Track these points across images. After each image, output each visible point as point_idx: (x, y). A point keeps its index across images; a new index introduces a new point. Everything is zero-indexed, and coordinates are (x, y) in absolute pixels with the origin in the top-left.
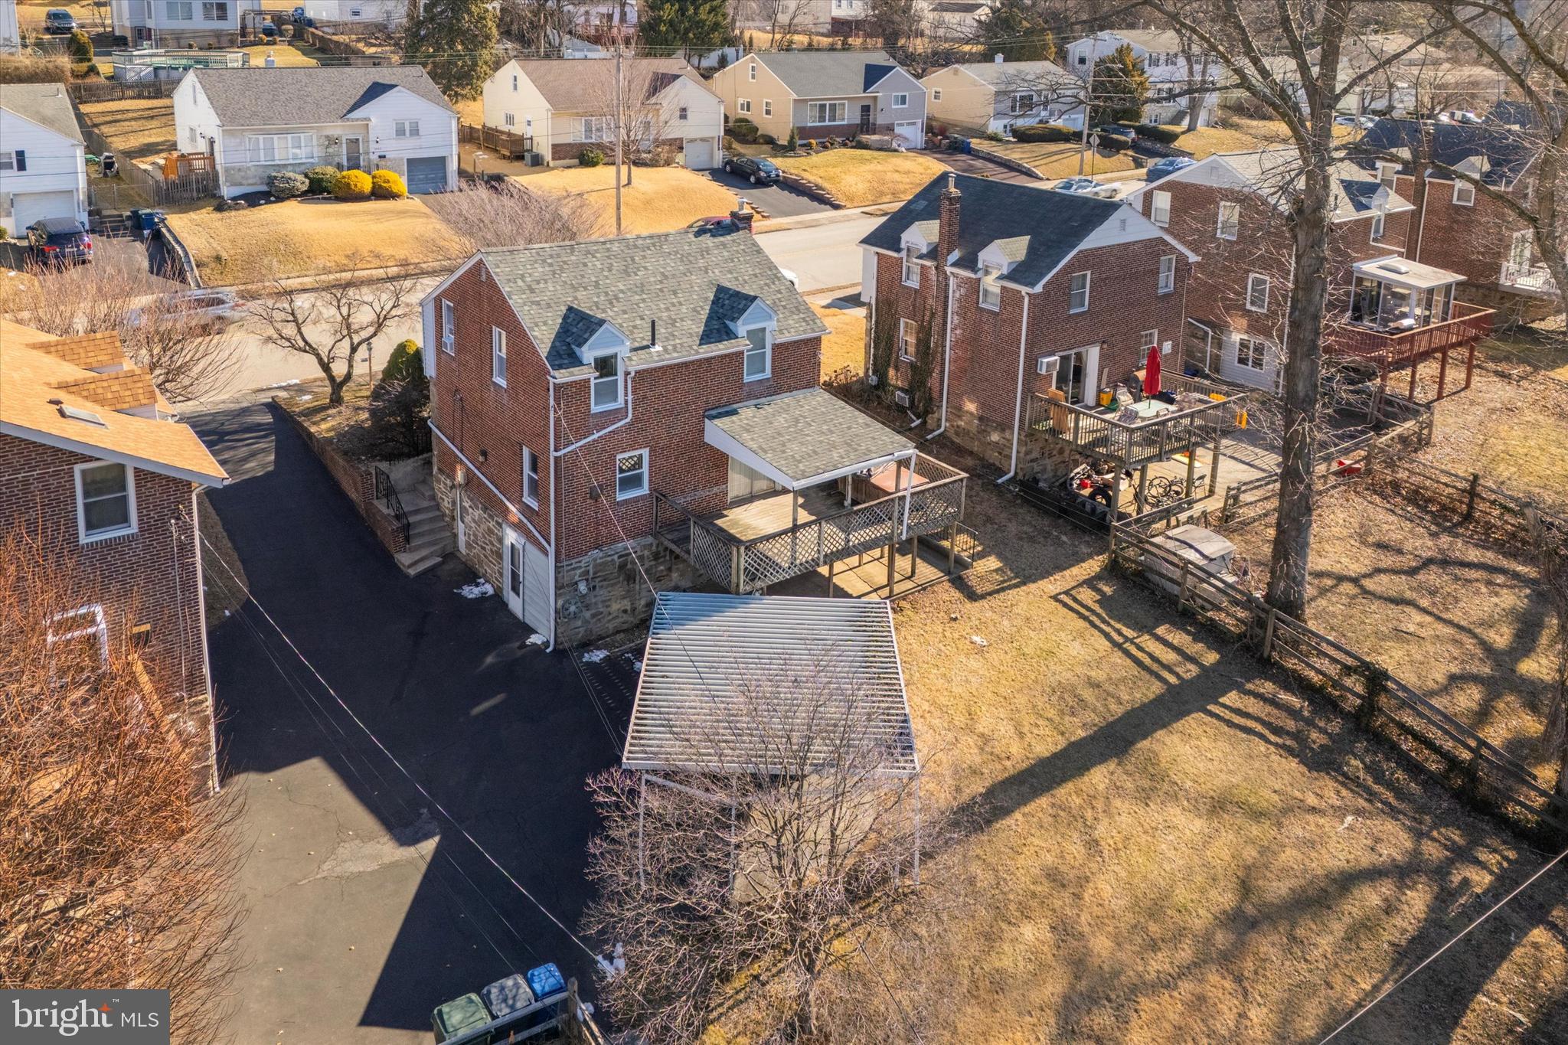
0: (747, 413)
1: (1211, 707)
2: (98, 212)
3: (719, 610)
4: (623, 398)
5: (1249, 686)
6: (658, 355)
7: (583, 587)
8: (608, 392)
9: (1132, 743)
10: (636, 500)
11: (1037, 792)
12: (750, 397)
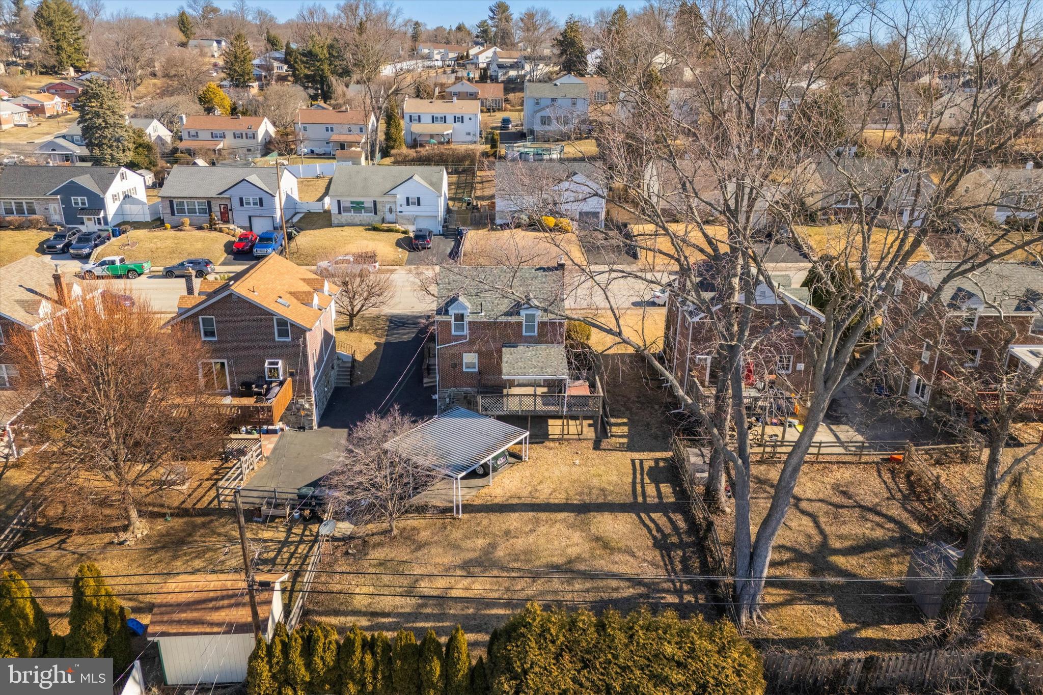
0: (521, 348)
1: (643, 515)
2: (447, 227)
3: (467, 416)
4: (466, 332)
5: (672, 515)
6: (482, 317)
7: (448, 400)
8: (460, 328)
9: (590, 511)
10: (472, 373)
11: (533, 511)
12: (526, 342)
